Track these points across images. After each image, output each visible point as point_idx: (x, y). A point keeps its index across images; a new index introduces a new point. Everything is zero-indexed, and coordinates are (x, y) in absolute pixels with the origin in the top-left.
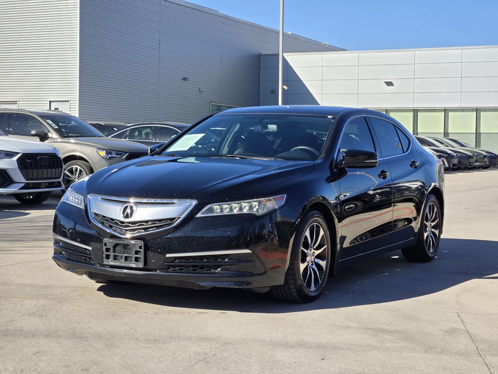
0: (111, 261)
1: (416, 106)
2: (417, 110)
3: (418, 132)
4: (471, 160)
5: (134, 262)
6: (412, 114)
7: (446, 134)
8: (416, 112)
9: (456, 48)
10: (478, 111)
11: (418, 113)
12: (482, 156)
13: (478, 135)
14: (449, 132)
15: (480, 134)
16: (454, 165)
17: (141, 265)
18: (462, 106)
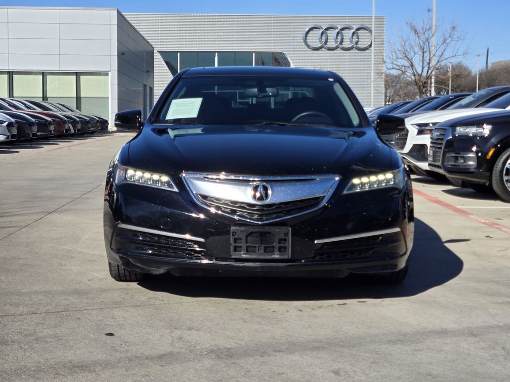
0: (244, 254)
1: (12, 68)
2: (12, 72)
3: (14, 96)
4: (90, 125)
5: (278, 253)
6: (6, 77)
7: (45, 98)
9: (52, 7)
10: (78, 75)
11: (14, 76)
12: (96, 121)
13: (78, 99)
14: (48, 96)
15: (80, 98)
16: (79, 130)
17: (288, 255)
18: (61, 69)
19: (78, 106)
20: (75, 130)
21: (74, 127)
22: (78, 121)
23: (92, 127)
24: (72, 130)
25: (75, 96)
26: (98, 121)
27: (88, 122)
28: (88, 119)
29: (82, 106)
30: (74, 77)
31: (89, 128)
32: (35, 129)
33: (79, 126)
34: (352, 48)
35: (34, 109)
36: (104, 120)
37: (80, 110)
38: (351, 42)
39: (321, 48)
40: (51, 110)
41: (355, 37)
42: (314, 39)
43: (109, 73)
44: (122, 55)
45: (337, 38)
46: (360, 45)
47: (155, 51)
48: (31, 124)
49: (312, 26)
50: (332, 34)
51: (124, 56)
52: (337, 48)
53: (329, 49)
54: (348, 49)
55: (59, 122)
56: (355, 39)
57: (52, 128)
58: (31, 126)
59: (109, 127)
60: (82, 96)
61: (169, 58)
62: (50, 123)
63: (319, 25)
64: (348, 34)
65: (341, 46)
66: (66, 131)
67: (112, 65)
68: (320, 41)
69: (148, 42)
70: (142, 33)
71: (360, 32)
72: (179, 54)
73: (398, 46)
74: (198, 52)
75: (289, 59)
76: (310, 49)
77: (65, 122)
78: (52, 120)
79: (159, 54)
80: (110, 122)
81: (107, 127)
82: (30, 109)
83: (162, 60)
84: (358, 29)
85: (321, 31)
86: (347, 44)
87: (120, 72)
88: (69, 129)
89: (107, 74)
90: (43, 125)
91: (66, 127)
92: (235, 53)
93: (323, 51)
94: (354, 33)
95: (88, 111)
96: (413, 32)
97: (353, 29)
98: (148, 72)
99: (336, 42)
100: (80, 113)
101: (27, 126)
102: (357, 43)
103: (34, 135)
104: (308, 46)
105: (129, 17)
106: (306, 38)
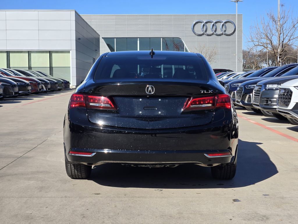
1: (9, 48)
2: (9, 51)
4: (57, 85)
6: (5, 54)
7: (30, 68)
8: (8, 53)
10: (50, 53)
11: (10, 54)
13: (51, 68)
14: (32, 66)
15: (52, 67)
16: (49, 89)
18: (40, 49)
19: (51, 73)
20: (46, 89)
21: (46, 87)
22: (48, 83)
23: (59, 86)
24: (45, 89)
25: (49, 66)
26: (62, 82)
27: (56, 83)
28: (55, 81)
29: (53, 72)
30: (48, 54)
31: (56, 87)
32: (17, 89)
33: (49, 86)
34: (222, 34)
35: (19, 75)
36: (67, 81)
37: (52, 76)
38: (222, 30)
39: (203, 34)
40: (31, 76)
41: (224, 27)
42: (199, 29)
43: (71, 51)
44: (78, 40)
45: (213, 28)
46: (227, 33)
47: (101, 38)
48: (14, 86)
49: (197, 21)
50: (210, 26)
51: (80, 40)
52: (213, 34)
53: (208, 35)
54: (220, 35)
55: (35, 84)
56: (224, 29)
57: (30, 88)
58: (13, 87)
59: (71, 86)
60: (53, 66)
61: (109, 42)
62: (28, 85)
63: (201, 20)
64: (219, 26)
65: (215, 33)
66: (40, 90)
67: (72, 46)
68: (202, 30)
69: (96, 32)
70: (93, 27)
71: (227, 24)
72: (115, 39)
73: (262, 30)
74: (127, 38)
75: (183, 42)
76: (196, 35)
77: (39, 84)
78: (30, 83)
79: (103, 39)
80: (71, 82)
81: (69, 86)
82: (17, 75)
83: (105, 43)
84: (226, 23)
85: (203, 24)
86: (219, 32)
87: (77, 50)
88: (43, 88)
89: (69, 52)
90: (23, 86)
91: (40, 87)
92: (150, 38)
93: (204, 36)
94: (223, 25)
95: (57, 76)
96: (272, 20)
97: (223, 22)
98: (96, 50)
99: (212, 31)
100: (52, 77)
101: (11, 87)
102: (225, 31)
103: (16, 93)
104: (195, 33)
105: (84, 16)
106: (194, 28)
